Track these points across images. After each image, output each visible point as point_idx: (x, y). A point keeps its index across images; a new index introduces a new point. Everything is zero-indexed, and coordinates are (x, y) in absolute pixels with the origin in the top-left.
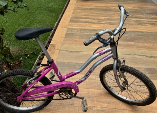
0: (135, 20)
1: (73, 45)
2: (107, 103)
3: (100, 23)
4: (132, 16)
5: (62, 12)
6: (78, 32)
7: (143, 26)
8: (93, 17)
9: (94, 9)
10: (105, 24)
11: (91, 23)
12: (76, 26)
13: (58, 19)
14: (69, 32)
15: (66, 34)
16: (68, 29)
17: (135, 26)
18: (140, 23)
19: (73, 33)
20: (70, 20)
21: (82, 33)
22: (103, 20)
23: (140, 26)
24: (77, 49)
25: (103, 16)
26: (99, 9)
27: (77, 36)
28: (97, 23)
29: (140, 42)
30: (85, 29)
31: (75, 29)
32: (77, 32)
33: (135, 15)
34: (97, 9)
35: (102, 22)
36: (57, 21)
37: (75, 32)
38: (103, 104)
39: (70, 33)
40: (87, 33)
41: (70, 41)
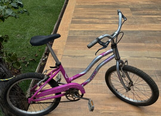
0: (147, 17)
1: (77, 49)
2: (114, 106)
3: (106, 23)
4: (144, 12)
5: (62, 11)
6: (82, 35)
7: (156, 24)
8: (98, 17)
9: (99, 6)
10: (111, 24)
11: (95, 23)
12: (79, 28)
13: (57, 20)
14: (71, 35)
15: (68, 38)
16: (69, 32)
17: (147, 24)
18: (153, 21)
19: (76, 35)
20: (71, 21)
21: (86, 36)
22: (110, 19)
23: (152, 24)
24: (81, 54)
25: (110, 15)
26: (105, 6)
27: (80, 39)
28: (103, 23)
29: (152, 43)
30: (89, 31)
31: (78, 31)
32: (80, 34)
33: (147, 11)
34: (102, 6)
35: (108, 21)
36: (56, 22)
37: (77, 35)
38: (110, 107)
39: (72, 37)
40: (91, 35)
41: (73, 45)
